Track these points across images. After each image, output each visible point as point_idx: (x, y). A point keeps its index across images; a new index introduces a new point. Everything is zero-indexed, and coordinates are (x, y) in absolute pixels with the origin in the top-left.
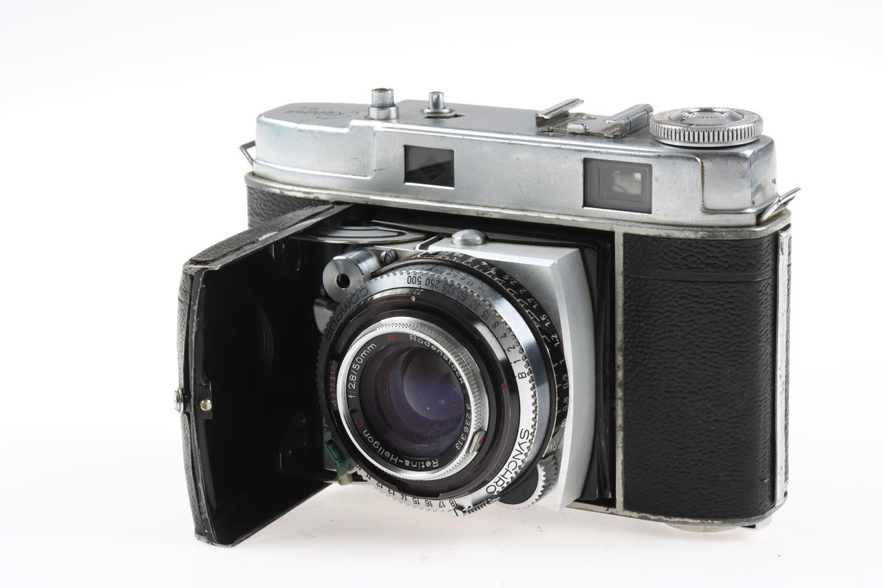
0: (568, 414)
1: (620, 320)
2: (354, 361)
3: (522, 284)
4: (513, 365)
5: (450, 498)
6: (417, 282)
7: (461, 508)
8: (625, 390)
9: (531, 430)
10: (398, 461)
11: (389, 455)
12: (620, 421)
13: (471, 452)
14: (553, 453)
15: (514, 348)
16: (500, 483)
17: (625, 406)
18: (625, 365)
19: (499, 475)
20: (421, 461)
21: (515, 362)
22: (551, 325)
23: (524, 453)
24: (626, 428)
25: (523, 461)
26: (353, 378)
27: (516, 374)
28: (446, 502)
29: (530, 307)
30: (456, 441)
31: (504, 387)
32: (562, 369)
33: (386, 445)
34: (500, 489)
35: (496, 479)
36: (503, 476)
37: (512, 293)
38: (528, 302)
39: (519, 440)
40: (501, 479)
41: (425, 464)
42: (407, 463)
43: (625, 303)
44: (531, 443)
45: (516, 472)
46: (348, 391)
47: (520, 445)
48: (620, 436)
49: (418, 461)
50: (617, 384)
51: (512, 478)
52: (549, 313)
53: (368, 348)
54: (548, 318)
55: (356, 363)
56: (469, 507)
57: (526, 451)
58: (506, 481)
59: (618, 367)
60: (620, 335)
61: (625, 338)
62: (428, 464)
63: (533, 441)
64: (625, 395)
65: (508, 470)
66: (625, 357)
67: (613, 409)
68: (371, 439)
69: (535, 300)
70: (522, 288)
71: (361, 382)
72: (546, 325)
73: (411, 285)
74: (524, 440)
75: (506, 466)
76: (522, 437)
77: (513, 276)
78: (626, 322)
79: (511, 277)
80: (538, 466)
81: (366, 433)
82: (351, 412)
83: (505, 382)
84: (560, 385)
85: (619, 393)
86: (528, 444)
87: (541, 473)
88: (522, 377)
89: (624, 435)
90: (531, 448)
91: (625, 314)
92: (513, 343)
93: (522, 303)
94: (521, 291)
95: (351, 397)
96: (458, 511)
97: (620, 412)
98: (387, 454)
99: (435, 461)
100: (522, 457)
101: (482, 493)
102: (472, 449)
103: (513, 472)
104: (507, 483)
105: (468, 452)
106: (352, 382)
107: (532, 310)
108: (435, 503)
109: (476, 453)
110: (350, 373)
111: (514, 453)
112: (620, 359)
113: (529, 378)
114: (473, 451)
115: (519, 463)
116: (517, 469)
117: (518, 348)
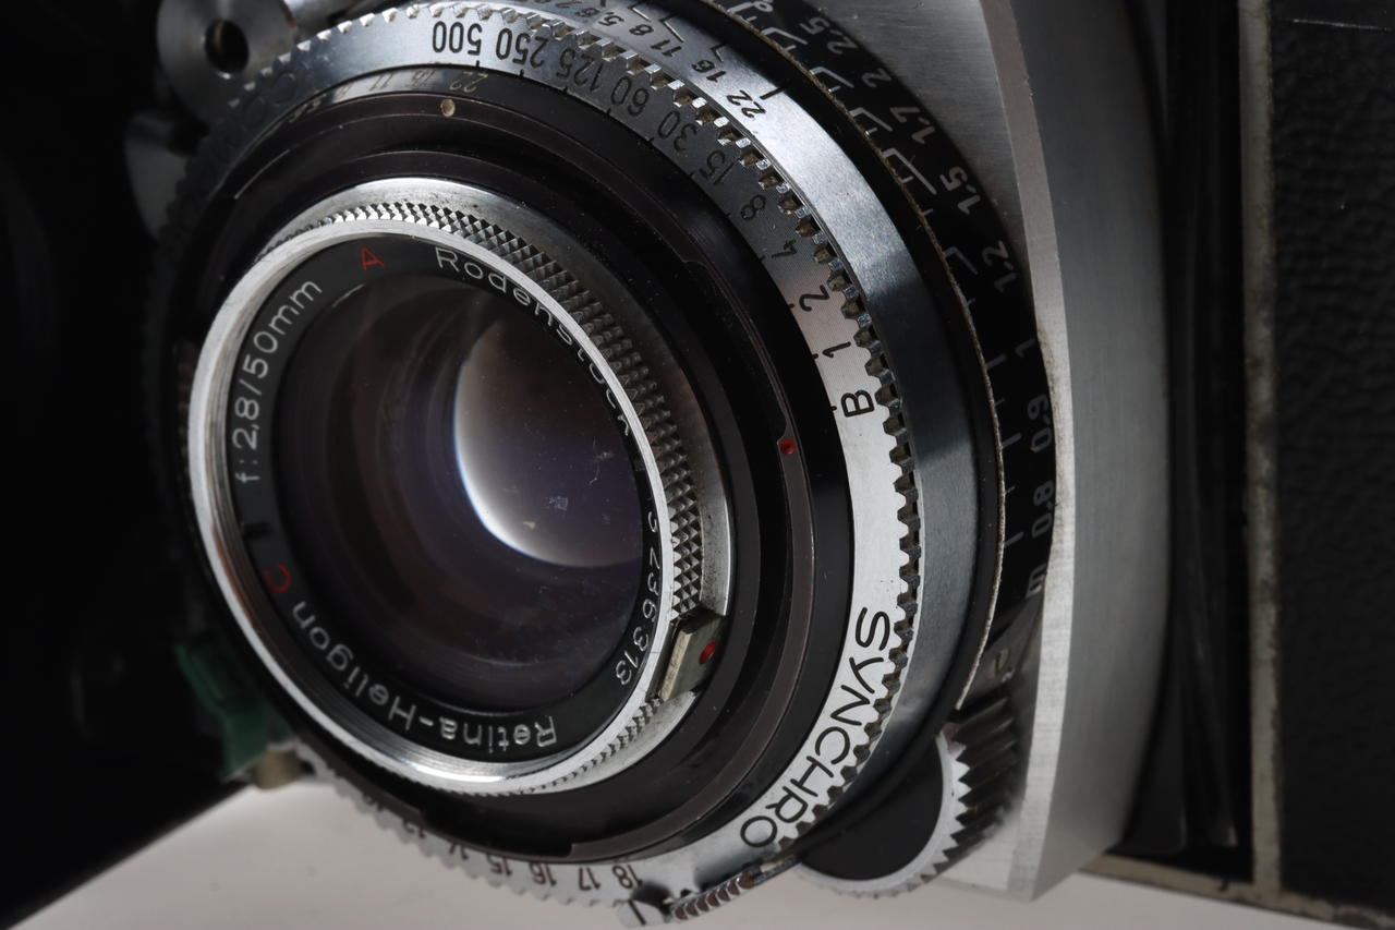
0: (1055, 546)
1: (1259, 188)
2: (246, 347)
3: (877, 51)
4: (822, 363)
5: (615, 858)
6: (467, 46)
7: (653, 895)
8: (1283, 453)
9: (898, 615)
10: (415, 720)
11: (384, 699)
12: (1264, 567)
13: (666, 694)
14: (1002, 690)
15: (826, 296)
16: (791, 808)
17: (1282, 512)
18: (1283, 356)
19: (785, 780)
20: (497, 723)
21: (828, 353)
22: (985, 209)
23: (872, 698)
24: (1288, 593)
25: (871, 729)
26: (249, 409)
27: (835, 399)
28: (603, 872)
29: (899, 137)
30: (616, 655)
31: (785, 448)
32: (1029, 379)
33: (376, 662)
34: (789, 831)
35: (775, 793)
36: (799, 784)
37: (830, 82)
38: (890, 119)
39: (852, 649)
40: (791, 795)
41: (510, 737)
42: (449, 729)
43: (1276, 124)
44: (901, 664)
45: (846, 772)
46: (231, 459)
47: (856, 668)
48: (1265, 621)
49: (485, 722)
50: (1253, 427)
51: (833, 791)
52: (978, 162)
53: (294, 298)
54: (973, 179)
55: (256, 354)
56: (685, 893)
57: (881, 692)
58: (812, 802)
59: (1257, 364)
60: (1260, 248)
61: (1278, 258)
62: (522, 734)
63: (910, 653)
64: (1281, 470)
65: (815, 764)
66: (1281, 325)
67: (1238, 521)
68: (319, 638)
69: (925, 113)
70: (874, 63)
71: (277, 424)
72: (964, 206)
73: (447, 57)
74: (873, 651)
75: (808, 748)
76: (864, 638)
77: (839, 20)
78: (1282, 197)
79: (834, 26)
80: (942, 743)
81: (304, 614)
82: (244, 534)
83: (790, 430)
84: (1017, 438)
85: (1262, 463)
86: (889, 667)
87: (954, 770)
88: (859, 411)
89: (1282, 618)
90: (903, 678)
91: (1278, 164)
92: (821, 275)
93: (868, 124)
94: (866, 78)
95: (244, 478)
96: (643, 908)
97: (1263, 535)
98: (379, 693)
99: (545, 726)
100: (868, 714)
101: (725, 842)
102: (669, 685)
103: (837, 769)
104: (818, 809)
105: (653, 694)
106: (246, 424)
107: (908, 148)
108: (565, 873)
109: (689, 699)
110: (234, 391)
111: (837, 698)
112: (1260, 336)
113: (882, 413)
114: (676, 694)
115: (859, 737)
116: (851, 760)
117: (838, 299)
